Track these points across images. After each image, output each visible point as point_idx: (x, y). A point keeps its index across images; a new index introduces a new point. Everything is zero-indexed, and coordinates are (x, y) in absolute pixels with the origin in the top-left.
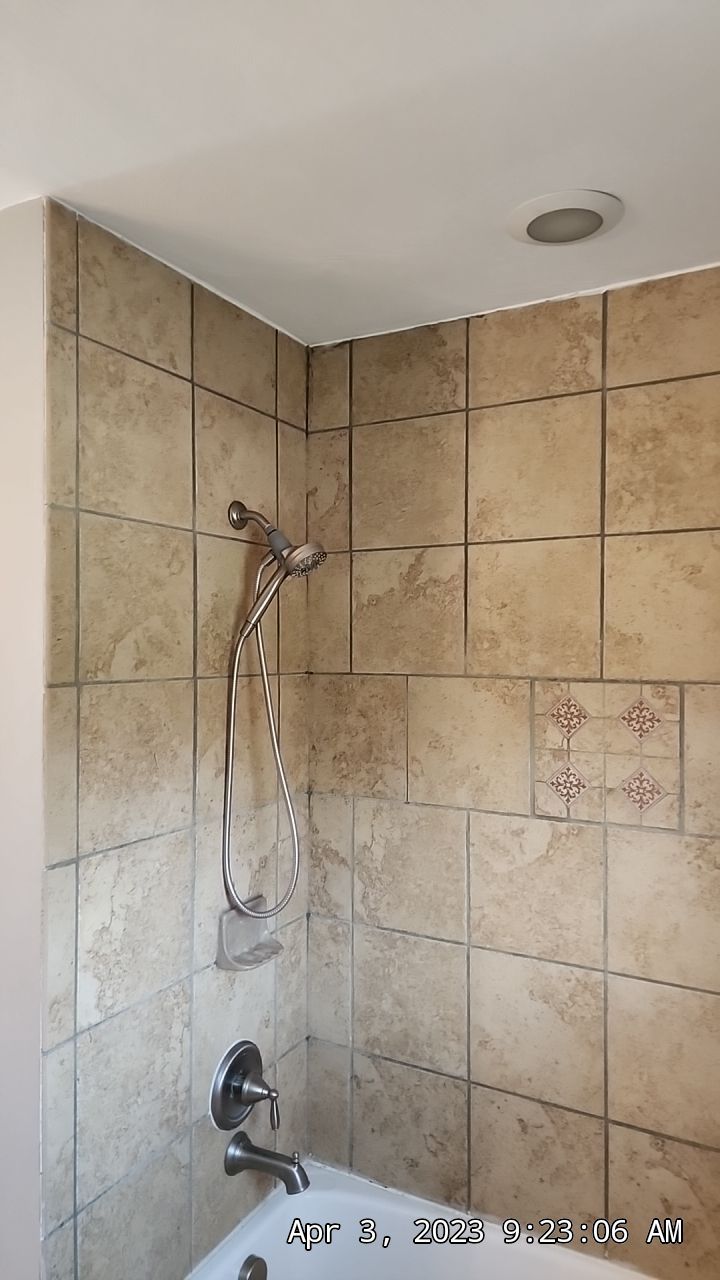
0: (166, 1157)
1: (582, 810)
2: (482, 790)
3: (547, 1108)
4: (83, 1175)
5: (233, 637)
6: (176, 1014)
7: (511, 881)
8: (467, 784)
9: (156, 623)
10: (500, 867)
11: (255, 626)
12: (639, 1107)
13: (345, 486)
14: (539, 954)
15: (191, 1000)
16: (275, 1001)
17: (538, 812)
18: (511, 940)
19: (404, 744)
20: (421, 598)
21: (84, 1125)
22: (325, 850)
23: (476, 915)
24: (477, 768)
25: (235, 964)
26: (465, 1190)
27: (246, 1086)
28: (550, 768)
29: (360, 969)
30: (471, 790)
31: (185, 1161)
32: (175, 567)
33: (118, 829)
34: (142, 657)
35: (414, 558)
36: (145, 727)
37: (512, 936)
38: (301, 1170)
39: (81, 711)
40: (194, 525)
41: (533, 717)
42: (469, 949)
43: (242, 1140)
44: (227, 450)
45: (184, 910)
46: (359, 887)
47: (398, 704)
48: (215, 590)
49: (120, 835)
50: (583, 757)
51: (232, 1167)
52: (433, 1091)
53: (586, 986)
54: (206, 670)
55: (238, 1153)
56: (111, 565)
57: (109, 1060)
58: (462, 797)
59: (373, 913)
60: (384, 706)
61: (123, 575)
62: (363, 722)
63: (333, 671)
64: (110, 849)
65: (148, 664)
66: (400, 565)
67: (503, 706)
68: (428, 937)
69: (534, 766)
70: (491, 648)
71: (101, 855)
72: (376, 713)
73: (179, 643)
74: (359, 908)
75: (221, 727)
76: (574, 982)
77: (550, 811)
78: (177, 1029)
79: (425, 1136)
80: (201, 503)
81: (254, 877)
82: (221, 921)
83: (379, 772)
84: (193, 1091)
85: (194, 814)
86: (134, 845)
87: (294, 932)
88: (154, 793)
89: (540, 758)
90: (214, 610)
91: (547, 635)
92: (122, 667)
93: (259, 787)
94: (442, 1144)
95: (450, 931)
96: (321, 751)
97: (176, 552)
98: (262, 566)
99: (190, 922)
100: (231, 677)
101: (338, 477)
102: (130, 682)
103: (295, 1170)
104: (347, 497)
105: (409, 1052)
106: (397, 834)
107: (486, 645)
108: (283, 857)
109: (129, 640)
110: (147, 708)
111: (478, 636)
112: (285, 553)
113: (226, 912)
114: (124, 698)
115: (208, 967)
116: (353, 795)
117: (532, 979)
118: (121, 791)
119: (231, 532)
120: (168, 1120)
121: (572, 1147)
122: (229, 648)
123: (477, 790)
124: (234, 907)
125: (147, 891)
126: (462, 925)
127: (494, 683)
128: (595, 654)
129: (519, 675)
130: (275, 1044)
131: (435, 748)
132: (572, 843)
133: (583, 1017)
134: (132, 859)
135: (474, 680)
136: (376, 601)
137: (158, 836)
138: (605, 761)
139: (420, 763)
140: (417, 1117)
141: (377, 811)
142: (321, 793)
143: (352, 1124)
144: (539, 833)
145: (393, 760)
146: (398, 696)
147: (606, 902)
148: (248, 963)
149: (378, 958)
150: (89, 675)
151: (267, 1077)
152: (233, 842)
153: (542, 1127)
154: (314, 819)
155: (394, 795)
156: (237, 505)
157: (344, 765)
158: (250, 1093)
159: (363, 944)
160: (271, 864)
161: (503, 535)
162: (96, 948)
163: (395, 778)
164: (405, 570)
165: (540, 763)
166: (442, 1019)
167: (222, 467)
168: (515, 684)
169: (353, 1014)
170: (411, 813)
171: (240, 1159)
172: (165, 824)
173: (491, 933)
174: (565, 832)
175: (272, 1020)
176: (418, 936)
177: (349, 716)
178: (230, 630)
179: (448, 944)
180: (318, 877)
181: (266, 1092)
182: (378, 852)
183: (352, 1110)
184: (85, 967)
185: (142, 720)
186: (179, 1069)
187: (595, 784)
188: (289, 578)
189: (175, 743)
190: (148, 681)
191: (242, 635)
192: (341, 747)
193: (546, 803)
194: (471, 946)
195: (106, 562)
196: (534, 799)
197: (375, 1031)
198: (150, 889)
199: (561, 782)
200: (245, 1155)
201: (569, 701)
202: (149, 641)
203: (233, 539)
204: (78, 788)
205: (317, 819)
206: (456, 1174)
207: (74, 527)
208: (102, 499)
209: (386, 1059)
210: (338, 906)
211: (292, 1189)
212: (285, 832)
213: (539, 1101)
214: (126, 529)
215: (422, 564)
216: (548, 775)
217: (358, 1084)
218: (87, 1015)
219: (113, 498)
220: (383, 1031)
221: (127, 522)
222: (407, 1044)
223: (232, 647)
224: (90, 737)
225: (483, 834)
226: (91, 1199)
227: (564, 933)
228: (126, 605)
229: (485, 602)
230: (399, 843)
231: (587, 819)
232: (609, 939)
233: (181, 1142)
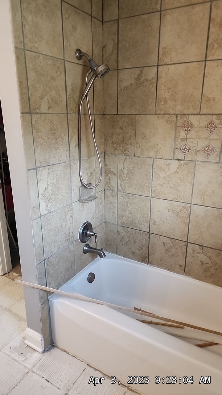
0: (67, 248)
1: (189, 157)
2: (158, 152)
3: (171, 239)
4: (46, 251)
5: (79, 100)
6: (68, 213)
7: (165, 179)
8: (154, 150)
9: (53, 93)
10: (162, 175)
11: (86, 96)
12: (197, 239)
13: (116, 44)
14: (172, 199)
15: (72, 210)
16: (96, 212)
17: (175, 158)
18: (164, 195)
19: (134, 138)
20: (142, 86)
21: (45, 239)
22: (109, 171)
23: (154, 189)
24: (157, 145)
25: (84, 201)
26: (147, 259)
27: (88, 232)
28: (180, 144)
29: (120, 204)
30: (155, 152)
31: (72, 250)
32: (59, 73)
33: (47, 160)
34: (50, 105)
35: (139, 71)
36: (53, 129)
37: (164, 194)
38: (103, 253)
39: (32, 122)
40: (64, 57)
41: (176, 127)
42: (151, 198)
43: (87, 245)
44: (74, 28)
45: (69, 185)
46: (119, 181)
47: (133, 125)
48: (72, 83)
49: (48, 162)
50: (191, 140)
51: (85, 252)
52: (139, 235)
53: (185, 208)
54: (71, 111)
55: (87, 249)
56: (37, 71)
57: (50, 224)
58: (152, 154)
59: (124, 189)
60: (128, 125)
61: (42, 75)
62: (121, 131)
63: (111, 114)
64: (45, 166)
65: (52, 108)
66: (135, 74)
67: (166, 124)
68: (139, 195)
69: (175, 143)
70: (164, 104)
71: (43, 168)
72: (126, 128)
73: (61, 101)
74: (120, 188)
75: (76, 130)
76: (181, 207)
77: (178, 158)
78: (69, 217)
79: (137, 246)
80: (66, 49)
81: (88, 178)
82: (79, 189)
83: (126, 147)
84: (74, 233)
85: (70, 158)
86: (53, 166)
87: (100, 194)
88: (57, 150)
89: (177, 141)
90: (72, 90)
91: (183, 99)
92: (44, 108)
93: (89, 151)
94: (141, 248)
95: (146, 193)
96: (108, 141)
97: (59, 68)
98: (88, 74)
99: (71, 189)
100: (79, 114)
101: (114, 40)
102: (47, 113)
103: (102, 253)
104: (116, 48)
105: (133, 225)
106: (131, 166)
107: (163, 103)
108: (97, 173)
109: (45, 99)
110: (53, 123)
111: (160, 100)
112: (95, 68)
113: (81, 187)
114: (45, 119)
115: (76, 201)
116: (118, 155)
117: (169, 206)
118: (47, 149)
119: (77, 61)
120: (67, 239)
121: (177, 249)
122: (78, 104)
123: (157, 152)
124: (83, 186)
125: (57, 179)
126: (150, 192)
127: (164, 116)
128: (198, 105)
129: (173, 113)
130: (96, 223)
131: (144, 139)
132: (185, 167)
133: (183, 216)
134: (52, 169)
135: (158, 115)
136: (126, 88)
137: (59, 163)
138: (198, 141)
139: (139, 144)
140: (135, 241)
141: (125, 159)
142: (108, 154)
143: (117, 243)
144: (175, 165)
145: (131, 143)
146: (133, 122)
147: (193, 185)
148: (88, 201)
149: (125, 201)
150: (34, 110)
151: (94, 231)
152: (82, 167)
153: (169, 244)
154: (106, 162)
155: (130, 154)
156: (79, 51)
157: (115, 145)
158: (89, 234)
159: (121, 197)
160: (94, 174)
161: (171, 61)
162: (44, 194)
163: (131, 149)
164: (136, 76)
165: (177, 143)
166: (142, 217)
167: (73, 35)
168: (171, 116)
169: (117, 216)
170: (136, 160)
171: (87, 250)
172: (61, 160)
173: (158, 194)
174: (183, 164)
175: (95, 217)
176: (136, 195)
177: (117, 129)
178: (78, 98)
179: (145, 197)
180: (107, 179)
181: (94, 234)
182: (125, 171)
183: (117, 240)
184: (41, 199)
185: (52, 126)
186: (70, 227)
187: (194, 149)
188: (97, 78)
189: (62, 135)
190: (53, 113)
191: (82, 99)
192: (114, 139)
193: (178, 155)
194: (152, 197)
195: (36, 70)
196: (174, 154)
197: (124, 220)
198: (58, 179)
199: (183, 148)
200: (88, 249)
201: (188, 122)
202: (52, 100)
203: (78, 64)
204: (34, 147)
205: (107, 162)
206: (145, 255)
207: (24, 56)
208: (32, 46)
209: (127, 227)
210: (113, 187)
211: (101, 257)
212: (97, 165)
213: (169, 237)
214: (41, 58)
215: (142, 73)
216: (179, 146)
217: (119, 234)
218: (43, 212)
219: (36, 45)
220: (126, 220)
221: (41, 55)
222: (132, 223)
223: (79, 104)
224: (36, 131)
225: (157, 165)
226: (48, 257)
227: (180, 193)
228: (44, 86)
229: (163, 87)
230: (131, 169)
231: (190, 160)
232: (193, 195)
233: (71, 245)
